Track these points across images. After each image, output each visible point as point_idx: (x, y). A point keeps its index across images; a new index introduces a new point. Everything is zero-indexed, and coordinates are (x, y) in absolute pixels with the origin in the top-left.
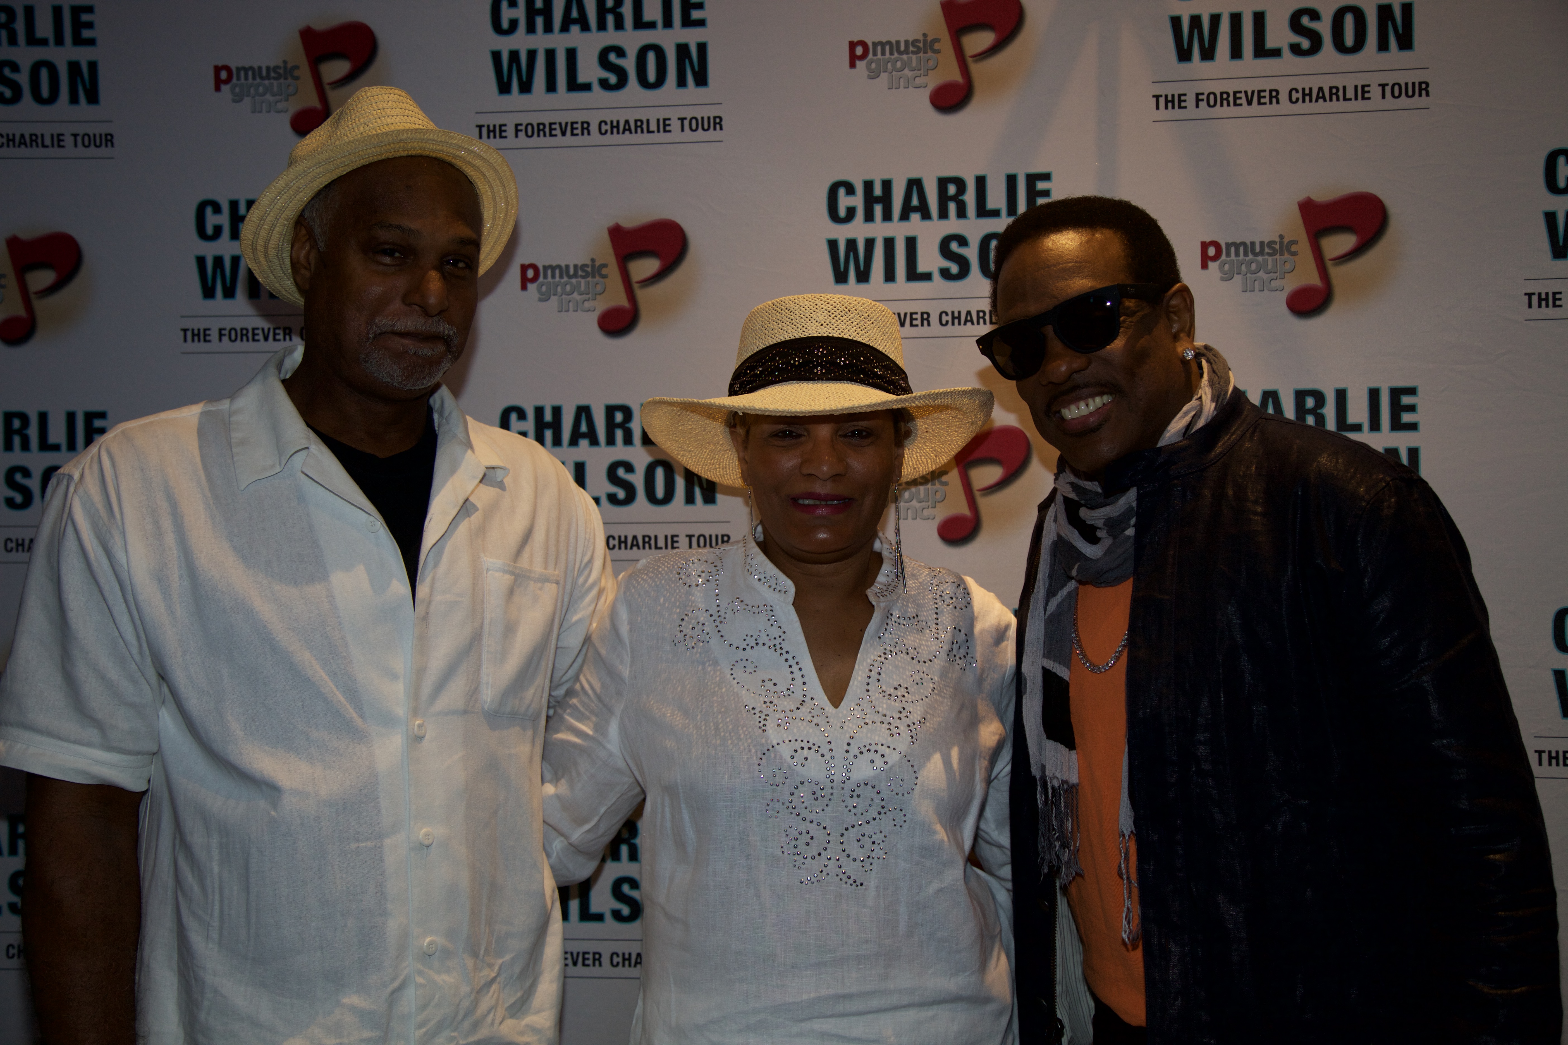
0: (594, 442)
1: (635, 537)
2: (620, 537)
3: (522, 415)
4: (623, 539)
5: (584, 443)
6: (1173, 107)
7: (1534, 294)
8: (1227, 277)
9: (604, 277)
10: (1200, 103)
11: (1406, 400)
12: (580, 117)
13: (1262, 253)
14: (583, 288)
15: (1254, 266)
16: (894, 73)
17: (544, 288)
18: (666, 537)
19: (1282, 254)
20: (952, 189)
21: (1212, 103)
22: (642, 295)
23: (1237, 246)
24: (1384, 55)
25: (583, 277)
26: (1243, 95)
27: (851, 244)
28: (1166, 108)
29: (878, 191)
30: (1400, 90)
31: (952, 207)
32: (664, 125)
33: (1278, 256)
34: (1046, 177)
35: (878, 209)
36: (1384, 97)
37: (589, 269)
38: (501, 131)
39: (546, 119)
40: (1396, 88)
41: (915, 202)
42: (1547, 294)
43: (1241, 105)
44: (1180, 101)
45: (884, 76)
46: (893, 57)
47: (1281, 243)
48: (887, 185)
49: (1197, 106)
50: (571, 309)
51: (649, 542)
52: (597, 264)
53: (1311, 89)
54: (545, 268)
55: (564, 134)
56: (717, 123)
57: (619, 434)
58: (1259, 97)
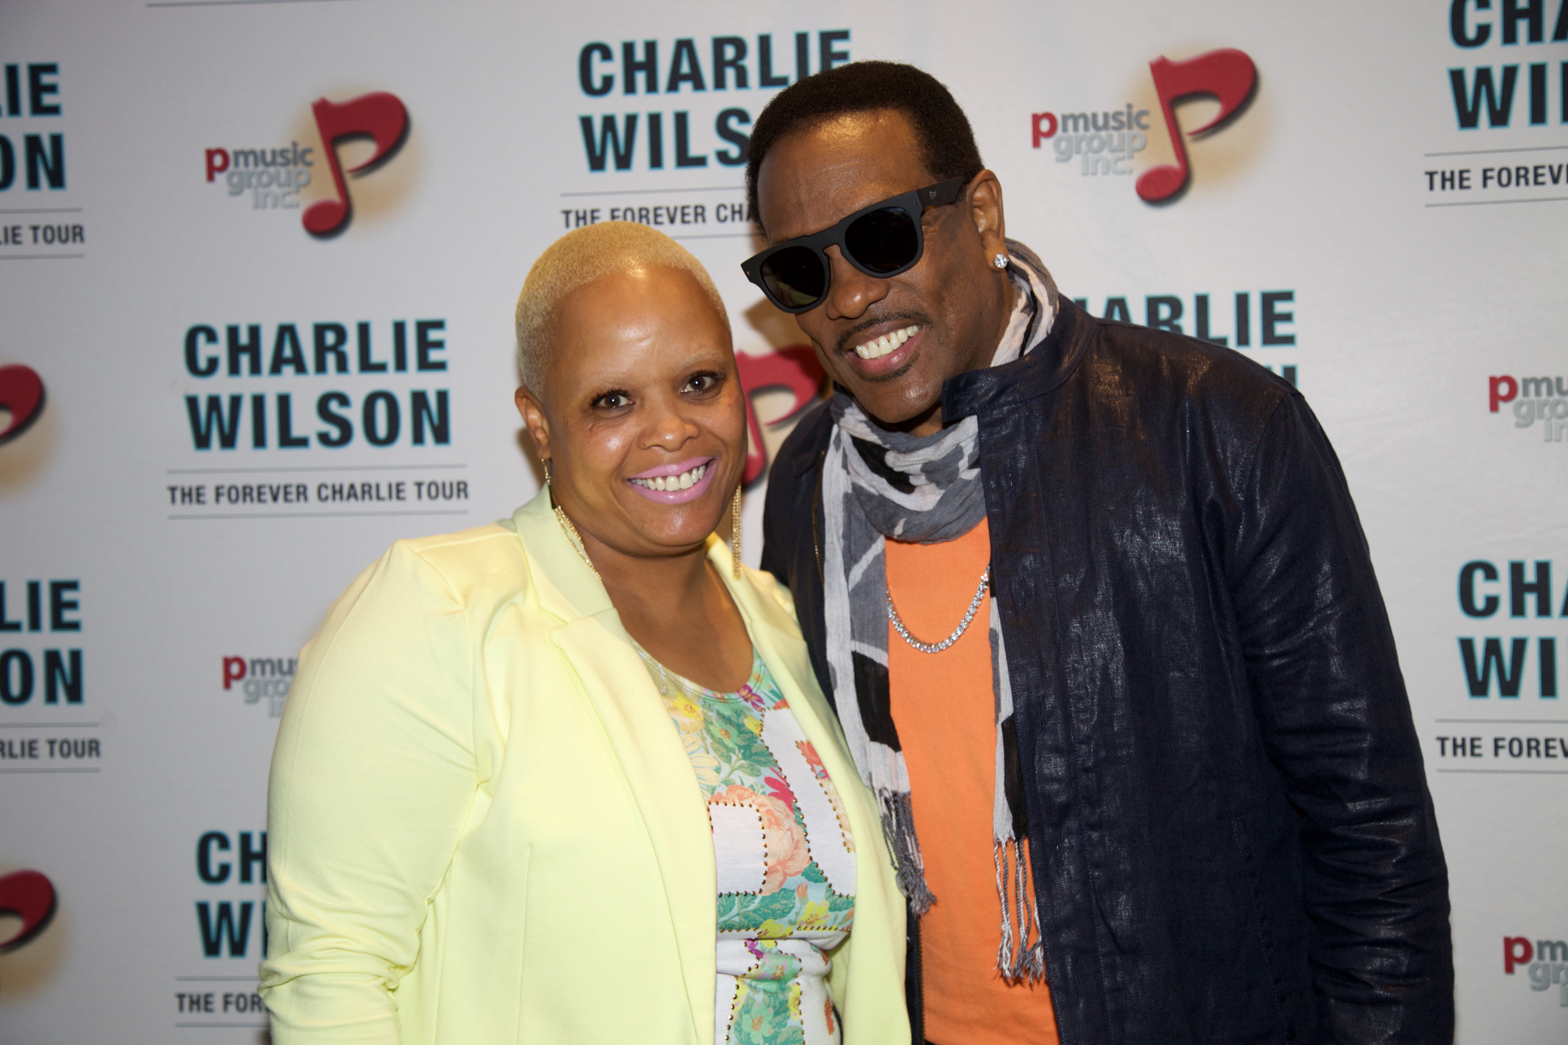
0: (301, 368)
1: (352, 487)
2: (334, 487)
3: (212, 337)
4: (337, 488)
5: (288, 370)
7: (1436, 173)
8: (1064, 157)
9: (309, 164)
11: (1280, 307)
13: (1106, 126)
14: (283, 178)
15: (1096, 144)
17: (235, 180)
18: (390, 486)
19: (1130, 127)
20: (730, 52)
22: (356, 186)
23: (1075, 118)
25: (283, 165)
27: (609, 122)
29: (640, 55)
31: (730, 74)
33: (1125, 131)
34: (843, 35)
35: (641, 78)
37: (290, 155)
41: (685, 68)
42: (1452, 173)
47: (1129, 114)
48: (651, 48)
50: (269, 205)
51: (369, 492)
52: (300, 148)
54: (237, 154)
57: (331, 359)
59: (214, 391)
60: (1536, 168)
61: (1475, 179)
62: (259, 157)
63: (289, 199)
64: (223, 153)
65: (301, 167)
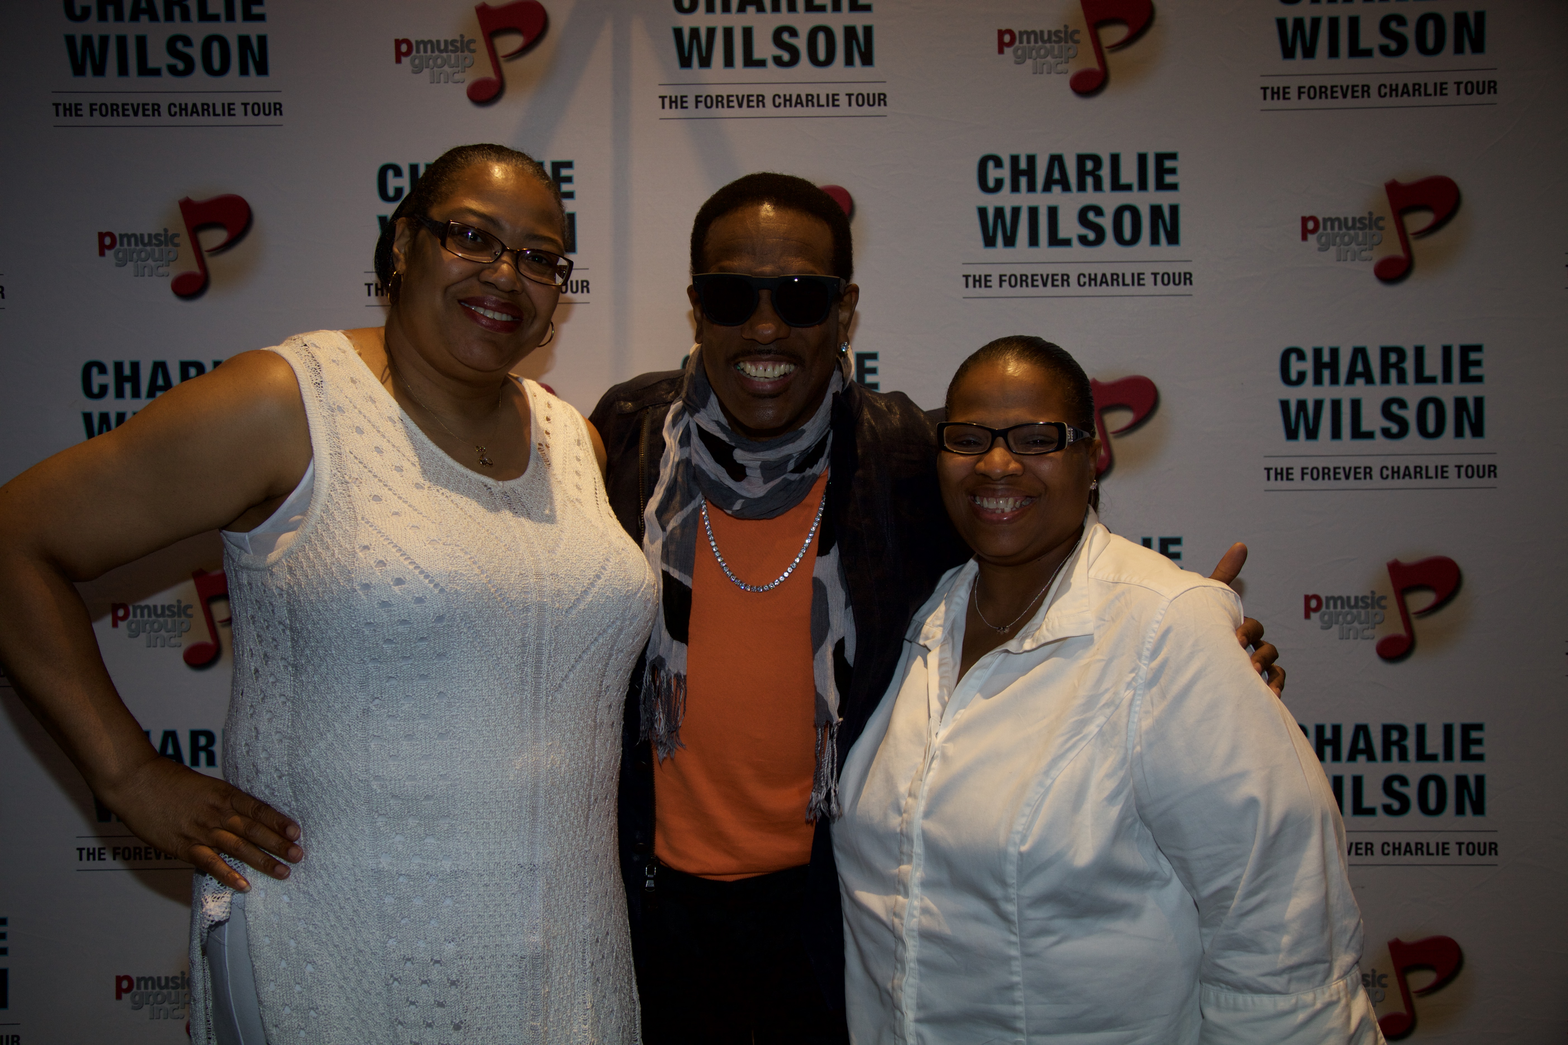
3: (103, 370)
6: (676, 107)
7: (970, 276)
9: (177, 245)
10: (699, 104)
11: (869, 364)
12: (150, 99)
14: (157, 255)
16: (435, 69)
17: (120, 255)
21: (709, 104)
22: (211, 262)
24: (850, 69)
25: (157, 245)
26: (734, 99)
28: (671, 107)
29: (422, 174)
30: (863, 100)
32: (229, 109)
34: (569, 165)
36: (850, 105)
37: (162, 238)
38: (77, 110)
39: (119, 100)
40: (860, 98)
43: (733, 107)
44: (682, 102)
45: (426, 71)
46: (434, 55)
49: (697, 107)
50: (146, 274)
52: (170, 233)
53: (791, 96)
54: (121, 236)
55: (136, 114)
56: (278, 108)
58: (749, 101)
59: (104, 410)
60: (1033, 276)
61: (995, 281)
62: (139, 239)
63: (161, 270)
64: (111, 235)
65: (170, 247)
